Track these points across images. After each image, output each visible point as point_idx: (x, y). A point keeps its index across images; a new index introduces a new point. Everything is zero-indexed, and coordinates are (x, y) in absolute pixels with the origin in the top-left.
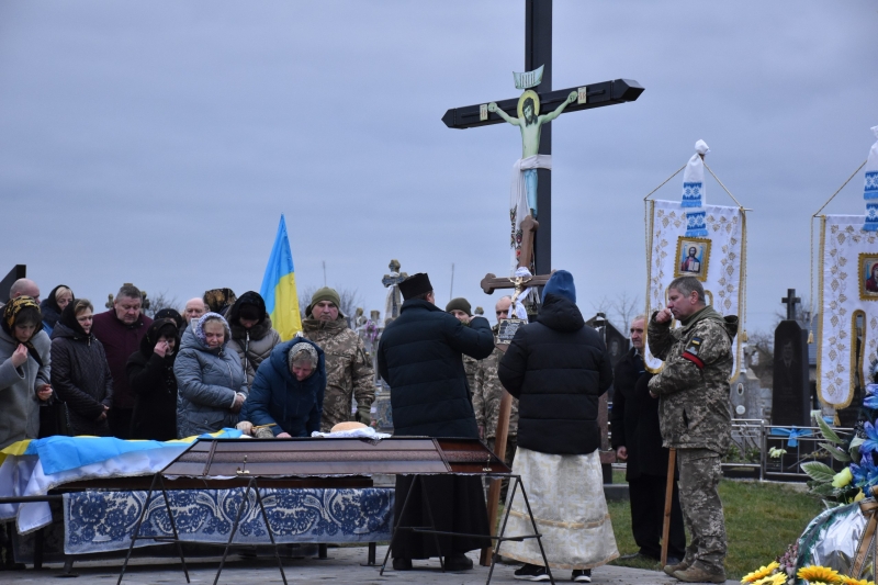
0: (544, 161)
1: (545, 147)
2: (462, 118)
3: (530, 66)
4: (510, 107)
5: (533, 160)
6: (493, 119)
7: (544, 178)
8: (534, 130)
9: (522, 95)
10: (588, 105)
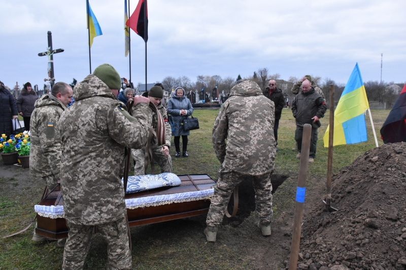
0: (52, 61)
1: (52, 58)
2: (40, 55)
3: (49, 47)
4: (46, 53)
5: (50, 61)
6: (44, 55)
7: (52, 64)
8: (50, 56)
9: (48, 51)
10: (57, 52)
